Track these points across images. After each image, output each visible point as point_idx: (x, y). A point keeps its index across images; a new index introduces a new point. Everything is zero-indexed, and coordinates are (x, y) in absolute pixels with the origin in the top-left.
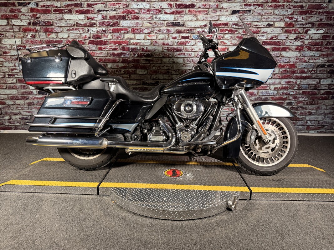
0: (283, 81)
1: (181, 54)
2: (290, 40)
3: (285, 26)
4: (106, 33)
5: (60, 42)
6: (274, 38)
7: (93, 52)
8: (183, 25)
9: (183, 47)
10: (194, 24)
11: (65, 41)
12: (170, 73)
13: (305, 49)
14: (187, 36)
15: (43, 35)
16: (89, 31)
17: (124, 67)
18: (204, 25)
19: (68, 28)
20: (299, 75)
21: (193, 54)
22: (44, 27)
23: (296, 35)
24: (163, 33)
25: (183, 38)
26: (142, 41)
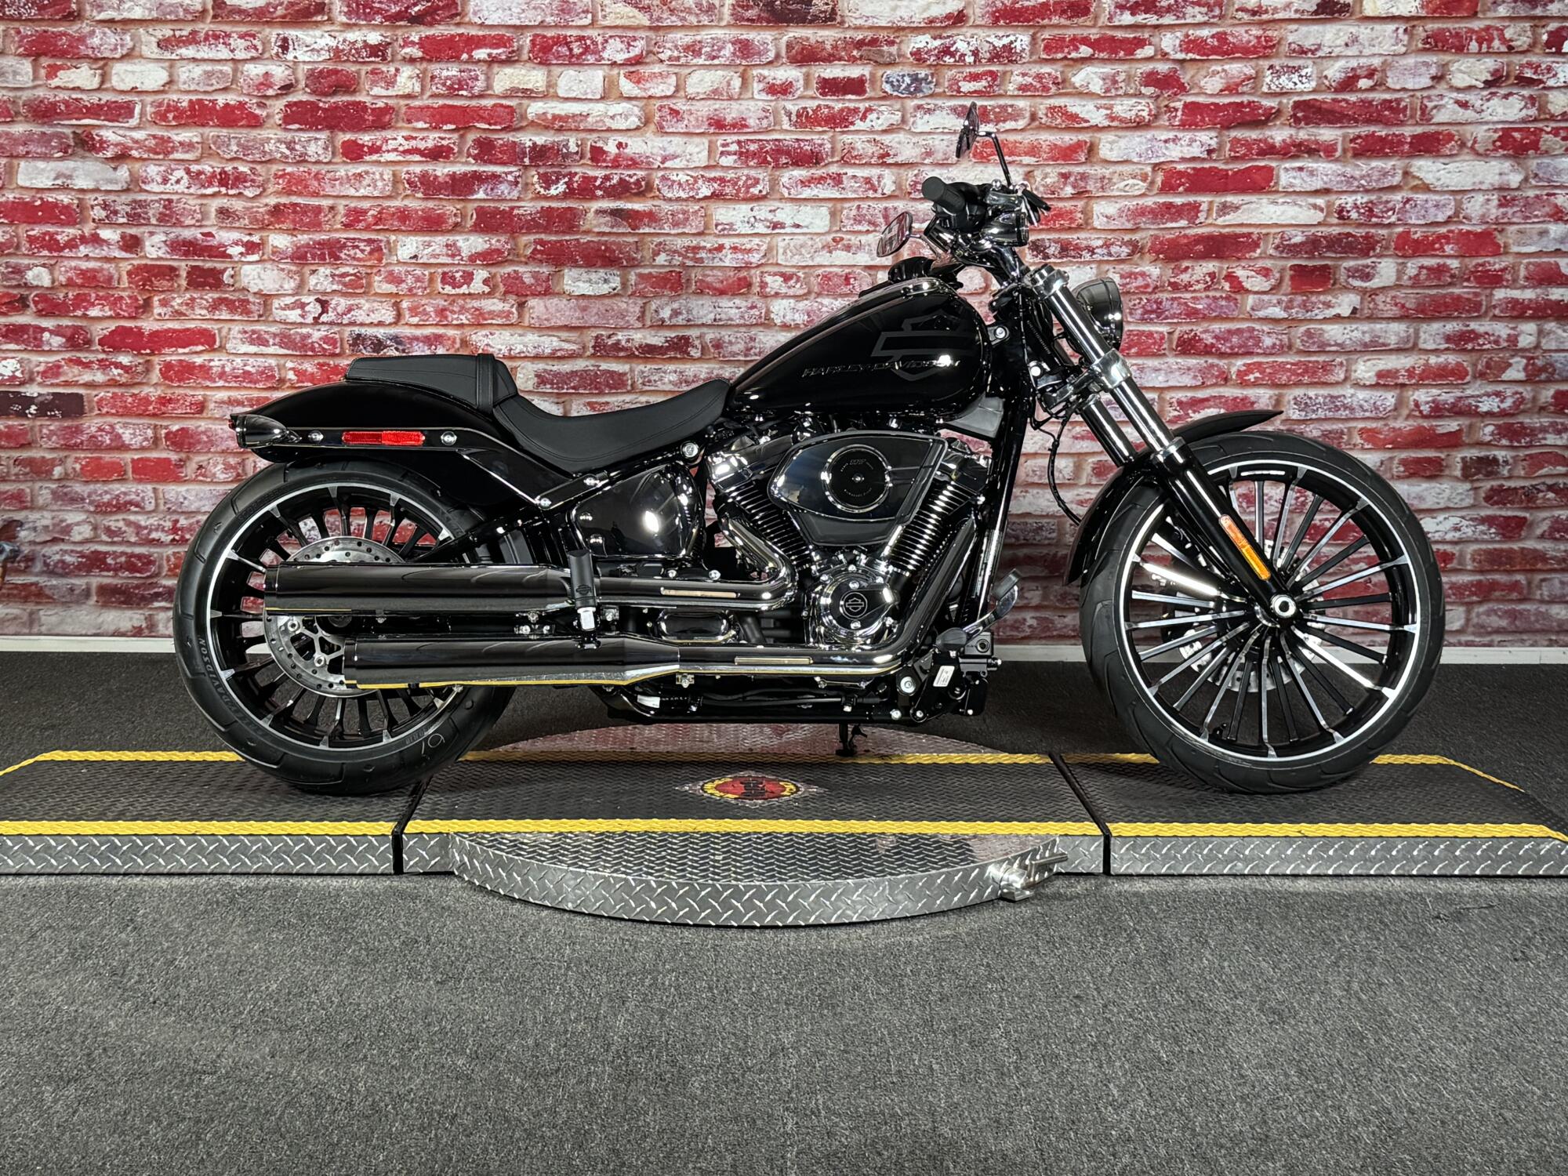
0: (1432, 333)
1: (822, 178)
2: (1458, 90)
3: (1423, 13)
4: (384, 59)
5: (118, 111)
6: (1364, 83)
7: (314, 169)
8: (830, 18)
9: (833, 141)
10: (894, 9)
11: (149, 109)
12: (756, 289)
13: (1548, 140)
14: (849, 79)
15: (15, 73)
16: (285, 46)
17: (488, 258)
18: (948, 17)
19: (166, 31)
20: (1529, 294)
21: (888, 180)
22: (27, 30)
23: (1490, 63)
24: (716, 62)
25: (830, 87)
26: (591, 105)
